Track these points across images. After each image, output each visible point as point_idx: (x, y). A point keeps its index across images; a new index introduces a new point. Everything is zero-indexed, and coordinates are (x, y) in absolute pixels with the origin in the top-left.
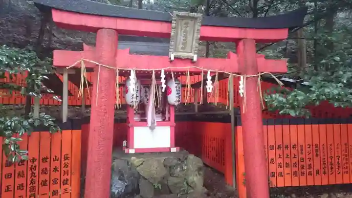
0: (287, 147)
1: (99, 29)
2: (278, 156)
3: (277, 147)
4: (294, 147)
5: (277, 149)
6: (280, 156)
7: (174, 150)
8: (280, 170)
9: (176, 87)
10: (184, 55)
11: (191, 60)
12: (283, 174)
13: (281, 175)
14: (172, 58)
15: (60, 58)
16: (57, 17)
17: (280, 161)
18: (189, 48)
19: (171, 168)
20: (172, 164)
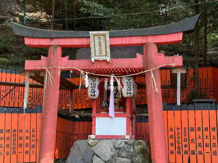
0: (206, 129)
1: (50, 46)
2: (198, 137)
3: (197, 129)
4: (214, 129)
5: (197, 131)
6: (199, 137)
8: (200, 149)
9: (127, 82)
10: (101, 58)
11: (106, 61)
12: (203, 153)
13: (200, 153)
14: (93, 61)
16: (27, 42)
17: (200, 141)
18: (104, 53)
19: (119, 149)
20: (121, 146)
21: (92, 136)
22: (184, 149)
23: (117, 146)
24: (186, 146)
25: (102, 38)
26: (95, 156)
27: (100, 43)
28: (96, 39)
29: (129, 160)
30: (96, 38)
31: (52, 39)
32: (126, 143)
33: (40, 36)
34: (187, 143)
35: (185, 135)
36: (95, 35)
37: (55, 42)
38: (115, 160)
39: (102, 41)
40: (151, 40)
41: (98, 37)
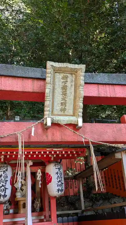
9: (57, 173)
10: (63, 120)
14: (49, 124)
18: (70, 109)
25: (70, 78)
27: (64, 88)
28: (56, 80)
30: (59, 76)
39: (68, 84)
41: (62, 75)
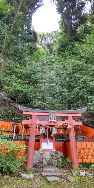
0: (88, 149)
1: (32, 115)
2: (85, 152)
3: (85, 149)
4: (91, 149)
7: (54, 150)
8: (86, 157)
10: (52, 121)
11: (55, 122)
13: (86, 158)
15: (24, 122)
16: (24, 113)
17: (86, 154)
18: (54, 119)
19: (52, 156)
20: (53, 154)
21: (41, 150)
22: (81, 157)
23: (52, 154)
24: (81, 156)
25: (54, 113)
26: (43, 159)
27: (53, 115)
29: (57, 160)
30: (52, 113)
31: (34, 112)
32: (55, 153)
33: (29, 111)
34: (81, 154)
35: (81, 151)
36: (51, 112)
37: (35, 114)
38: (51, 160)
40: (71, 115)
